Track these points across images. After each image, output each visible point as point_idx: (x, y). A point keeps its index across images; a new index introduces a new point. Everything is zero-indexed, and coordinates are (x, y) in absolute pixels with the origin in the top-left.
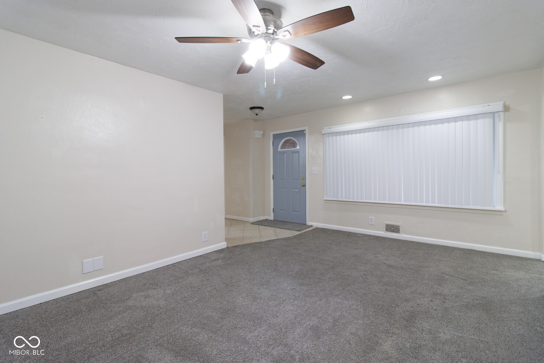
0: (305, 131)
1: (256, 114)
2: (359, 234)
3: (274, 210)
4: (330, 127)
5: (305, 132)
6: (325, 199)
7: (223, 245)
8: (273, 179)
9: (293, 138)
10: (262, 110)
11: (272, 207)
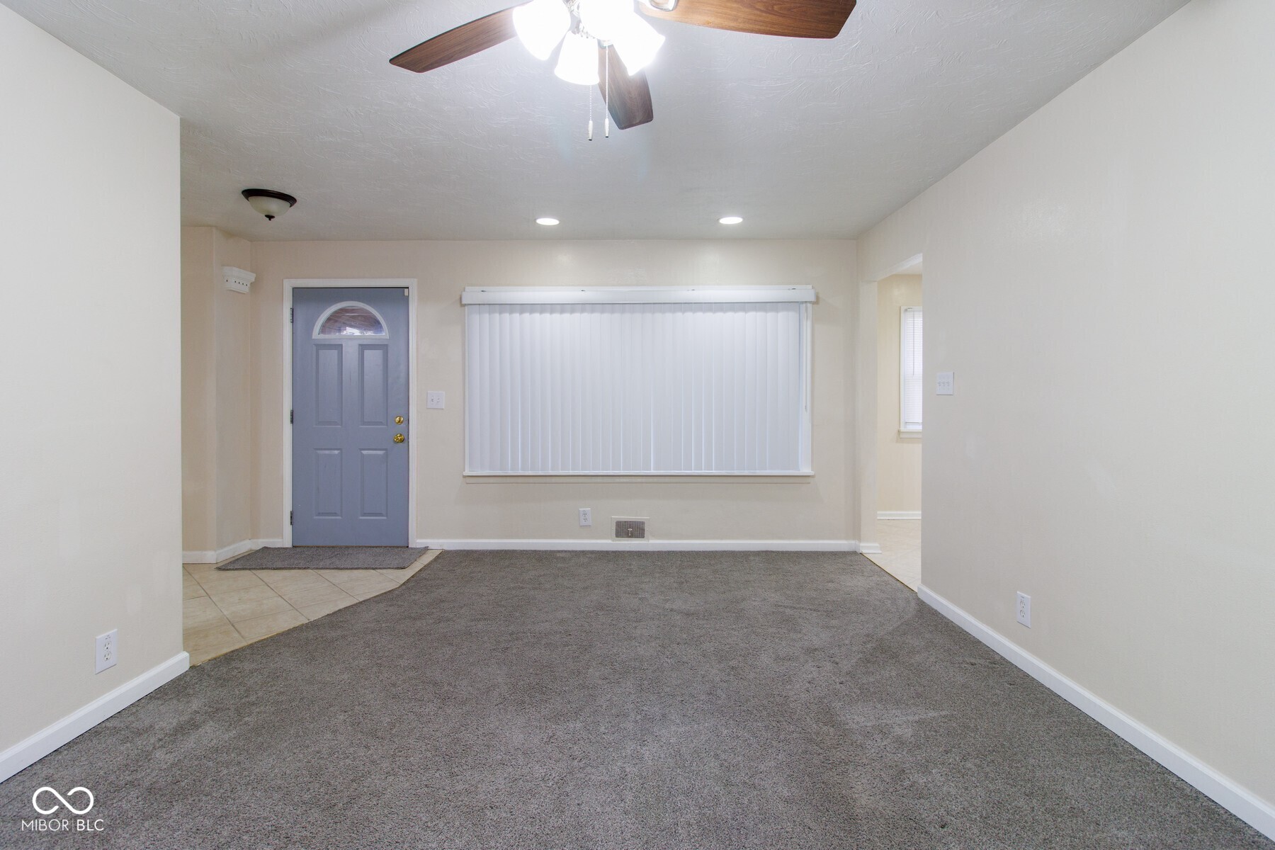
0: (406, 290)
1: (267, 216)
2: (559, 551)
3: (294, 517)
4: (484, 289)
5: (406, 294)
6: (467, 473)
7: (177, 663)
8: (292, 421)
9: (370, 305)
10: (288, 204)
11: (288, 507)
